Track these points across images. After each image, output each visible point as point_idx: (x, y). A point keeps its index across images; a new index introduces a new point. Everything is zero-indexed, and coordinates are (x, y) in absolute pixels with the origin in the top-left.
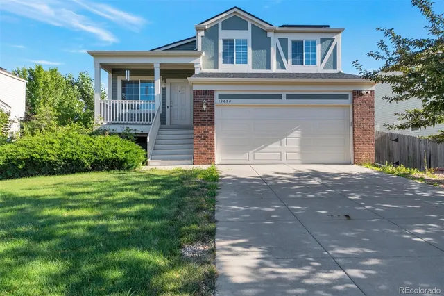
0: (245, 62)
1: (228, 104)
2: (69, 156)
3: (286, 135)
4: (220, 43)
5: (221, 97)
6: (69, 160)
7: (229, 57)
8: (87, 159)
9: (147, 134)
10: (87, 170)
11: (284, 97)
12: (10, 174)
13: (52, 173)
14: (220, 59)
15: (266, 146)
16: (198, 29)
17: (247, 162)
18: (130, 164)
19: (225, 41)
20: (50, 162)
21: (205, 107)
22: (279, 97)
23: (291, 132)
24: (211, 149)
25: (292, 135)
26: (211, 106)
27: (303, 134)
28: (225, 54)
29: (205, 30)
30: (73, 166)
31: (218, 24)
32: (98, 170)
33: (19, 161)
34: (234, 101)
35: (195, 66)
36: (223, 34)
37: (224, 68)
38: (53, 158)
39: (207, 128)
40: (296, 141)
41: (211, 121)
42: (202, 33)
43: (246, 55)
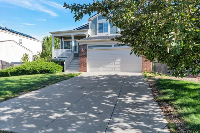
0: (107, 31)
1: (92, 49)
2: (33, 69)
3: (114, 60)
4: (98, 25)
5: (89, 47)
6: (33, 70)
7: (101, 30)
8: (38, 70)
9: (65, 61)
10: (38, 73)
11: (113, 46)
12: (18, 74)
13: (29, 74)
14: (98, 31)
15: (106, 65)
16: (89, 20)
17: (99, 71)
18: (52, 72)
19: (99, 24)
20: (28, 70)
21: (83, 51)
22: (111, 46)
23: (116, 60)
24: (86, 66)
25: (117, 61)
26: (85, 50)
27: (121, 60)
28: (99, 29)
29: (92, 20)
30: (34, 72)
31: (96, 18)
32: (42, 73)
33: (20, 70)
34: (94, 48)
35: (86, 35)
36: (99, 21)
37: (99, 35)
38: (29, 69)
39: (84, 59)
40: (119, 63)
41: (85, 56)
42: (91, 22)
43: (107, 29)
